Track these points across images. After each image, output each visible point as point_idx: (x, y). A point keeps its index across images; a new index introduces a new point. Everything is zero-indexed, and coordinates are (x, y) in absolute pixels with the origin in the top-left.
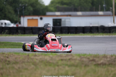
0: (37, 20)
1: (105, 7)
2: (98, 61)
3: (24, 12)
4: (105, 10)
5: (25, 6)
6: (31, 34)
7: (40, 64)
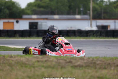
0: (13, 23)
5: (1, 9)
6: (6, 37)
7: (15, 65)
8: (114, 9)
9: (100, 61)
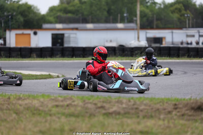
0: (30, 34)
1: (127, 16)
2: (109, 109)
3: (10, 23)
4: (126, 21)
5: (12, 16)
7: (24, 112)
8: (171, 14)
9: (145, 105)
